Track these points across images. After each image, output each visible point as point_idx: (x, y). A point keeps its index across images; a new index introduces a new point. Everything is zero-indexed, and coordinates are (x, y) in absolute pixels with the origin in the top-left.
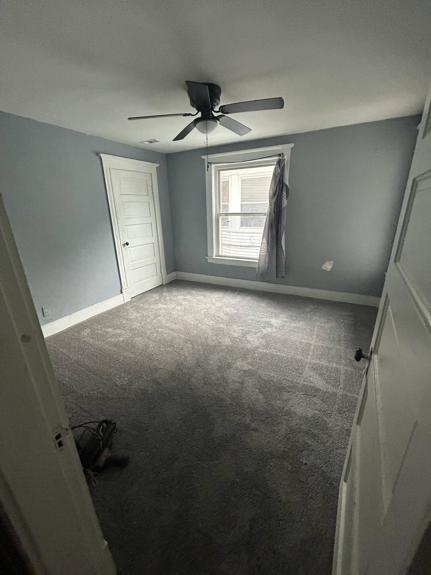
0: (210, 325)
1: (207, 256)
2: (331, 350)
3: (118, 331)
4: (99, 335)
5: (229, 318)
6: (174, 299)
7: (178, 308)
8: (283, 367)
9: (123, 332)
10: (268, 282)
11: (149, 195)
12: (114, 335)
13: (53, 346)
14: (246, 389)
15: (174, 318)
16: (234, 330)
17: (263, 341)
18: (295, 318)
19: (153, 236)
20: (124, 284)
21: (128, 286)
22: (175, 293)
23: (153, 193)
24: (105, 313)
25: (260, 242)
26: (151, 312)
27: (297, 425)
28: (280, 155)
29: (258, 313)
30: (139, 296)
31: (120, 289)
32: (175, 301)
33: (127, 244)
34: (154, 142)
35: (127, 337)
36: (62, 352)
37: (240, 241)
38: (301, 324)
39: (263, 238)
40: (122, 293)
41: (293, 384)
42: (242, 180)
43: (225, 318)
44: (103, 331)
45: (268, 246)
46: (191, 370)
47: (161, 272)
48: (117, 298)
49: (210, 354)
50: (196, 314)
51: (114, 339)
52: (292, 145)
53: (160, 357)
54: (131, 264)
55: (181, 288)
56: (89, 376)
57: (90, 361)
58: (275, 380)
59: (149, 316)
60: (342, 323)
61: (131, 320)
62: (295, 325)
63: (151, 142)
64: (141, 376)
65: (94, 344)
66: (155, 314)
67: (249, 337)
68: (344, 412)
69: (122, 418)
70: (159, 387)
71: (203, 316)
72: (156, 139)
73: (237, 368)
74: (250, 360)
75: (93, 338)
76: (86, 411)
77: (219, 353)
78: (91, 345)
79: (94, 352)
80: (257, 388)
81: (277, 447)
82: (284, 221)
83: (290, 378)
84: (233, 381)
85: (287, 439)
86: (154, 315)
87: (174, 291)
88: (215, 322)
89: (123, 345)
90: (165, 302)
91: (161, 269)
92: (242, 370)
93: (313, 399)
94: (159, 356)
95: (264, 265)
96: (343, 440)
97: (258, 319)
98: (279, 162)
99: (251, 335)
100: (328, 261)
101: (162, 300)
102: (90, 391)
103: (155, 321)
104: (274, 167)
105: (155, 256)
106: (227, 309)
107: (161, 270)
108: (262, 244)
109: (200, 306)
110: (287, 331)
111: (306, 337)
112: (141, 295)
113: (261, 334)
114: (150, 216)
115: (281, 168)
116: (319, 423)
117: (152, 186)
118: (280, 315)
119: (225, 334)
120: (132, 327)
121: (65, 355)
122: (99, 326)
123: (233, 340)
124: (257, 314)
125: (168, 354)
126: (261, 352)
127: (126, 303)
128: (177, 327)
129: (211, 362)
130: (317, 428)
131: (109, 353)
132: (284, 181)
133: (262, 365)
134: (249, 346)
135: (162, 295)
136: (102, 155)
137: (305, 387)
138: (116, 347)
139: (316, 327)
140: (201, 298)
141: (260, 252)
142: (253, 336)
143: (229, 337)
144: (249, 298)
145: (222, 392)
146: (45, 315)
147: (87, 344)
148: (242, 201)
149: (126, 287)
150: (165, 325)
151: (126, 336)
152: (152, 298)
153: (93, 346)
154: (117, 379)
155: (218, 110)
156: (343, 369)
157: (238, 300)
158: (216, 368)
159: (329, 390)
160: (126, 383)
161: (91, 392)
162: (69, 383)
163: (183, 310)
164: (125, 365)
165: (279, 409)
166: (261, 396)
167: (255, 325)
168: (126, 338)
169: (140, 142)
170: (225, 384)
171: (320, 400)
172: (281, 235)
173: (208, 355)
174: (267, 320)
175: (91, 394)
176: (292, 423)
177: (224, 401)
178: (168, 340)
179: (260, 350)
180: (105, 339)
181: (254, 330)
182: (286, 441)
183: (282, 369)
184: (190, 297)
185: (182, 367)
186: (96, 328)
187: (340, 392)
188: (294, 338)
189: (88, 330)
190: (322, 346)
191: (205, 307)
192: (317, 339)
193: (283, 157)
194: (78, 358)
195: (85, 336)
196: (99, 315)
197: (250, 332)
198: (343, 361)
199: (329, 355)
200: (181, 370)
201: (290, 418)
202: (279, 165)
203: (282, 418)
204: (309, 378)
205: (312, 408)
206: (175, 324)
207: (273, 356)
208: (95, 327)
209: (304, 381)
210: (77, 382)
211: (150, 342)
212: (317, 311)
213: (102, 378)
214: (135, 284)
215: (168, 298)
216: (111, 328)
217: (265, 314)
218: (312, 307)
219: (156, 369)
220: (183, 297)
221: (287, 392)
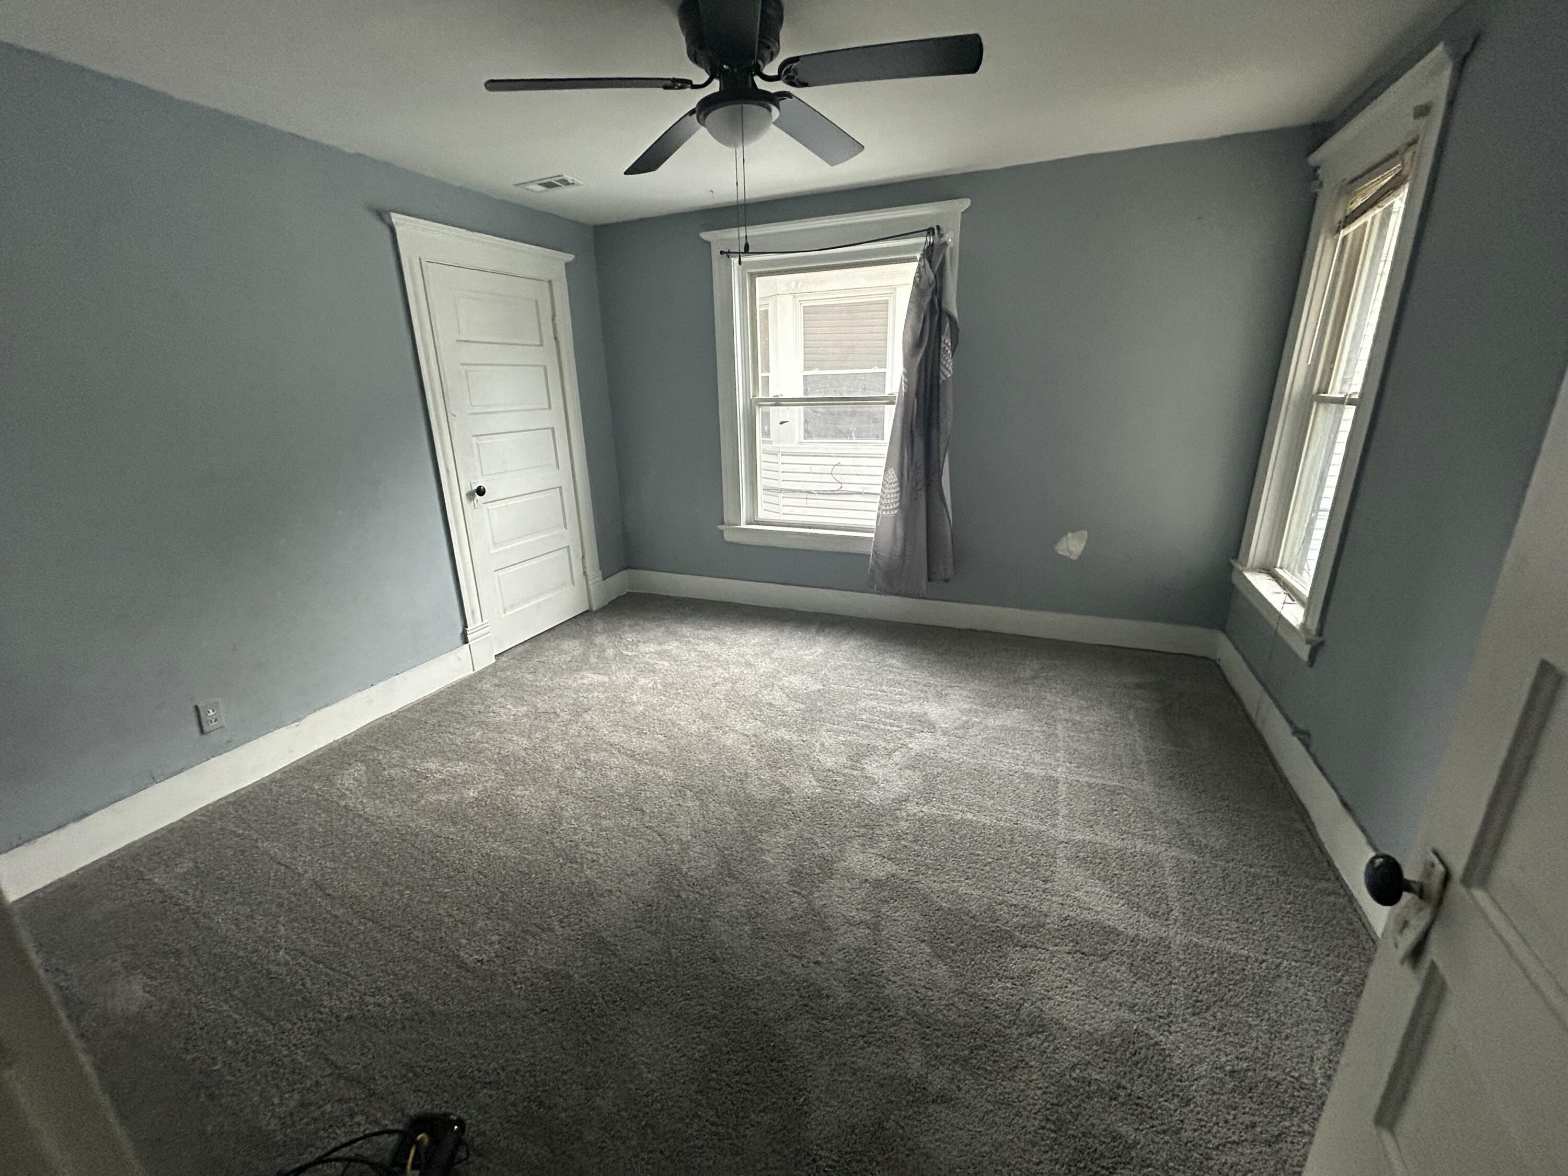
0: (746, 733)
1: (723, 523)
2: (1119, 794)
3: (461, 768)
4: (395, 783)
5: (802, 706)
6: (630, 654)
7: (642, 681)
8: (990, 860)
9: (475, 769)
10: (906, 595)
11: (545, 345)
12: (444, 780)
13: (235, 832)
14: (890, 947)
15: (633, 716)
16: (823, 745)
17: (916, 778)
18: (995, 700)
19: (558, 467)
20: (473, 613)
21: (485, 621)
22: (630, 637)
23: (556, 338)
24: (412, 708)
25: (880, 480)
26: (560, 700)
27: (1073, 1067)
28: (930, 231)
29: (884, 688)
30: (520, 649)
31: (461, 630)
32: (631, 661)
33: (481, 492)
34: (557, 186)
35: (488, 785)
36: (266, 852)
37: (817, 478)
38: (1012, 718)
39: (886, 470)
40: (466, 641)
41: (1030, 920)
42: (806, 310)
43: (789, 709)
44: (407, 768)
45: (901, 491)
46: (706, 891)
47: (585, 573)
48: (451, 657)
49: (760, 832)
50: (700, 700)
51: (447, 796)
52: (966, 203)
53: (600, 850)
54: (492, 552)
55: (645, 619)
56: (362, 937)
57: (366, 880)
58: (974, 909)
59: (555, 713)
60: (1129, 708)
61: (498, 728)
62: (997, 723)
63: (549, 185)
64: (545, 922)
65: (379, 818)
66: (573, 705)
67: (872, 768)
68: (1208, 1008)
69: (483, 1095)
70: (606, 960)
71: (724, 704)
72: (566, 177)
73: (850, 876)
74: (886, 844)
75: (376, 794)
76: (350, 1080)
77: (786, 827)
78: (367, 820)
79: (379, 847)
80: (924, 941)
81: (1028, 1162)
82: (948, 420)
83: (1019, 898)
84: (848, 922)
85: (1053, 1127)
86: (571, 708)
87: (626, 628)
88: (762, 721)
89: (476, 814)
90: (601, 665)
91: (583, 564)
92: (867, 880)
93: (1102, 965)
94: (598, 847)
95: (890, 545)
96: (1229, 1114)
97: (889, 708)
98: (929, 253)
99: (877, 758)
100: (1073, 531)
101: (593, 660)
102: (365, 994)
103: (573, 730)
104: (913, 266)
105: (566, 527)
106: (792, 678)
107: (584, 568)
108: (883, 485)
109: (710, 672)
110: (978, 742)
111: (1037, 757)
112: (527, 645)
113: (904, 757)
114: (550, 407)
115: (937, 268)
116: (1142, 1055)
117: (553, 319)
118: (950, 691)
119: (798, 761)
120: (502, 752)
121: (279, 863)
122: (396, 754)
123: (825, 777)
124: (883, 691)
125: (627, 838)
126: (915, 815)
127: (479, 673)
128: (646, 744)
129: (768, 858)
130: (1140, 1076)
131: (431, 846)
132: (944, 305)
133: (926, 859)
134: (875, 796)
135: (592, 643)
136: (396, 218)
137: (1070, 925)
138: (455, 824)
139: (1060, 727)
140: (711, 647)
141: (879, 509)
142: (882, 762)
143: (812, 769)
144: (852, 643)
145: (815, 963)
146: (206, 728)
147: (357, 820)
148: (806, 368)
149: (480, 623)
150: (606, 738)
151: (487, 781)
152: (562, 652)
153: (375, 825)
154: (464, 941)
155: (776, 73)
156: (1168, 855)
157: (820, 650)
158: (784, 878)
159: (1143, 934)
160: (493, 955)
161: (371, 1000)
162: (291, 969)
163: (659, 686)
164: (487, 886)
165: (1006, 1014)
166: (941, 970)
167: (882, 727)
168: (485, 790)
169: (516, 185)
170: (820, 934)
171: (1123, 968)
172: (939, 461)
173: (753, 834)
174: (916, 708)
175: (370, 1007)
176: (1057, 1061)
177: (828, 997)
178: (622, 791)
179: (912, 808)
180: (415, 797)
181: (883, 744)
182: (1053, 1135)
183: (988, 868)
184: (678, 647)
185: (677, 882)
186: (385, 761)
187: (1178, 938)
188: (1003, 763)
189: (358, 770)
190: (1090, 786)
191: (727, 675)
192: (1071, 763)
193: (941, 236)
194: (322, 869)
195: (347, 789)
196: (394, 716)
197: (871, 750)
198: (1160, 832)
199: (1115, 813)
200: (673, 891)
201: (1046, 1044)
202: (930, 262)
203: (1022, 1046)
204: (1077, 894)
205: (1107, 1002)
206: (639, 733)
207: (954, 827)
208: (381, 757)
209: (1062, 904)
210: (319, 962)
211: (565, 800)
212: (1051, 674)
213: (409, 939)
214: (508, 613)
215: (610, 652)
216: (436, 757)
217: (905, 690)
218: (1036, 665)
219: (592, 894)
220: (659, 648)
221: (1018, 948)
